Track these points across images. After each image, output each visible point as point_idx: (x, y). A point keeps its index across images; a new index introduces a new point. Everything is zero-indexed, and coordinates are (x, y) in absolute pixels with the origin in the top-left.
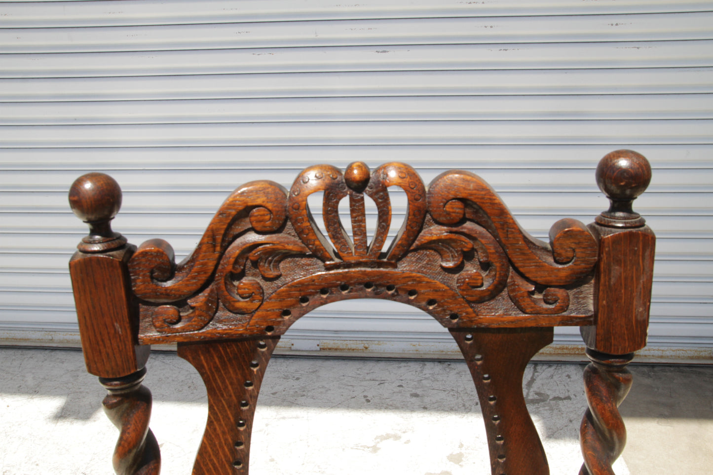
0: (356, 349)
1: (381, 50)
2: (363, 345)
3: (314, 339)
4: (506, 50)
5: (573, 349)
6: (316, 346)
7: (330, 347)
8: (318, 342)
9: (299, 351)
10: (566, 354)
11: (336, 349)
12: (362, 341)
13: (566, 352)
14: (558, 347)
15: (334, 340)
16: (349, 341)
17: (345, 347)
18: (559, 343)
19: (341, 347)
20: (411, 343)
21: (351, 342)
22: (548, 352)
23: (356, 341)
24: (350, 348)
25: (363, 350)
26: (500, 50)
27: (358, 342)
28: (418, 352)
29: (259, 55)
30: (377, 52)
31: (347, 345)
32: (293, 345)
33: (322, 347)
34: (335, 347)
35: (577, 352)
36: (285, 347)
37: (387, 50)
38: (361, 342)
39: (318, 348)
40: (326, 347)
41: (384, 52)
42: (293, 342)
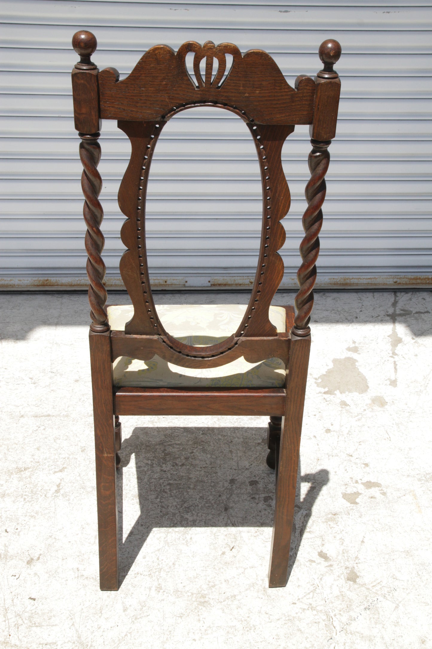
0: (242, 284)
1: (283, 10)
2: (248, 280)
3: (206, 276)
4: (388, 12)
5: (425, 279)
6: (208, 282)
7: (219, 282)
8: (209, 279)
9: (192, 287)
10: (418, 283)
11: (225, 285)
12: (248, 276)
13: (419, 281)
14: (412, 277)
15: (223, 277)
16: (236, 277)
17: (233, 283)
18: (413, 274)
19: (229, 283)
20: (290, 277)
21: (239, 278)
22: (404, 282)
23: (243, 276)
24: (237, 283)
25: (248, 284)
26: (384, 12)
27: (245, 278)
29: (175, 10)
30: (280, 11)
31: (235, 280)
32: (186, 282)
33: (212, 283)
34: (225, 283)
35: (428, 282)
36: (179, 285)
37: (289, 10)
38: (246, 278)
39: (209, 284)
40: (216, 283)
41: (286, 11)
42: (187, 279)
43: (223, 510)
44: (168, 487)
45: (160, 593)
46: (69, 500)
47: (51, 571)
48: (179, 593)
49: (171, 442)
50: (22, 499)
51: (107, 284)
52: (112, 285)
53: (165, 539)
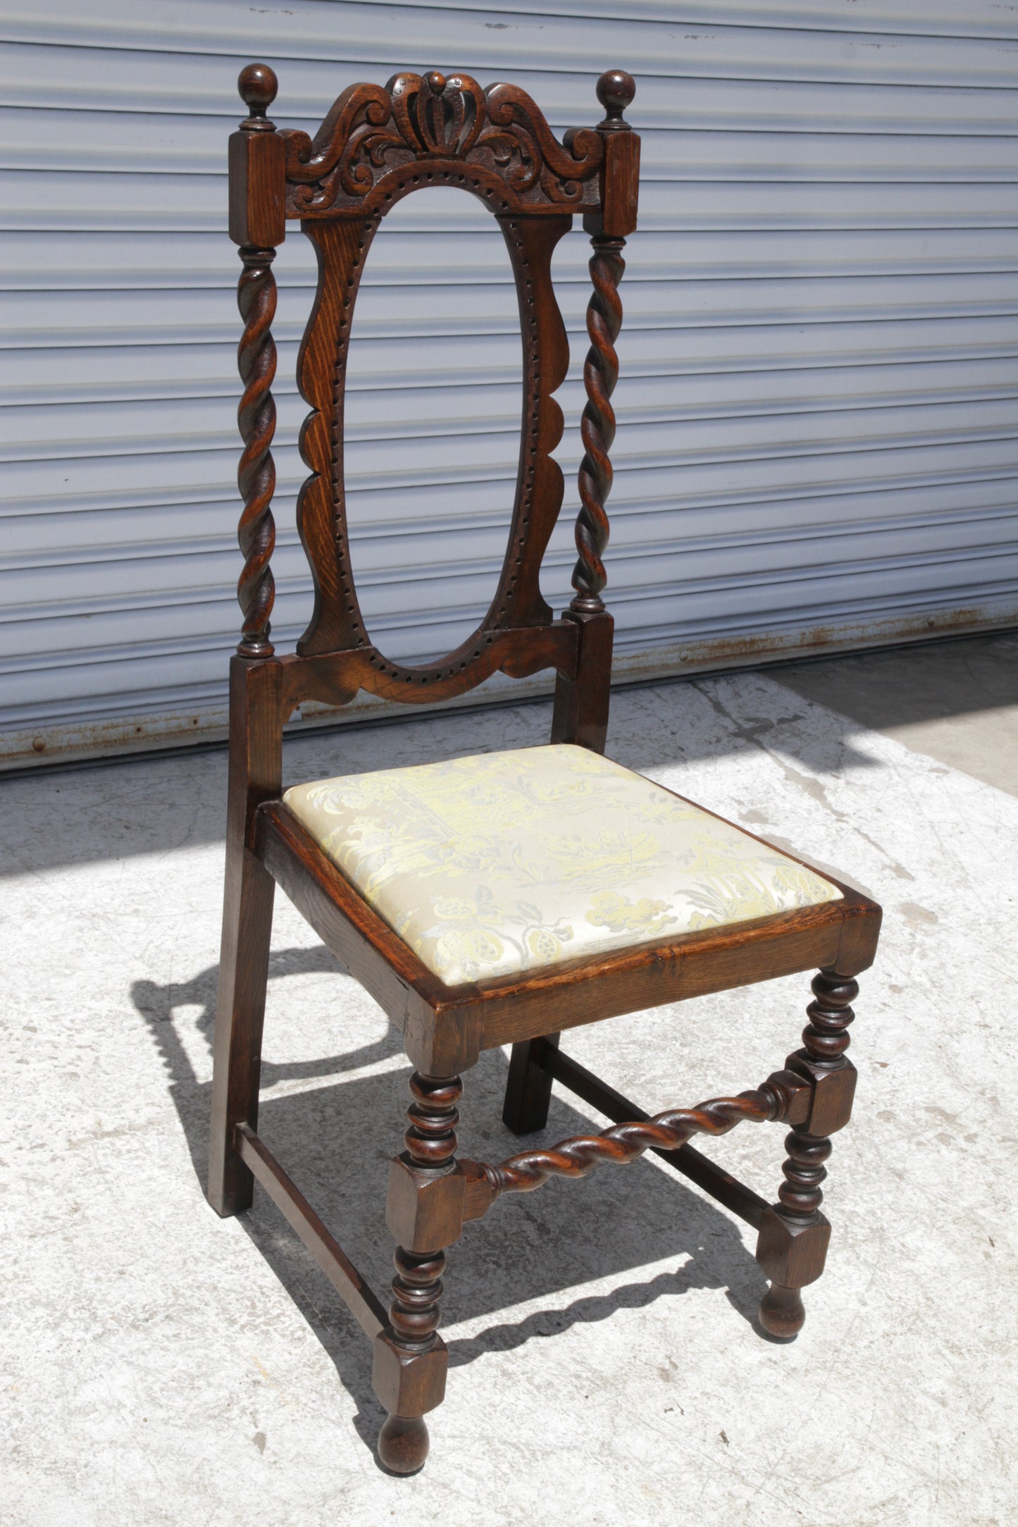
1: (494, 22)
4: (695, 37)
5: (738, 644)
10: (727, 656)
13: (727, 651)
14: (716, 643)
18: (715, 635)
22: (700, 657)
26: (687, 37)
28: (487, 692)
30: (486, 25)
33: (305, 711)
35: (744, 650)
37: (505, 23)
39: (299, 715)
40: (314, 710)
41: (500, 26)
43: (898, 1180)
44: (747, 1163)
45: (967, 1356)
46: (587, 1240)
47: (727, 1381)
48: (996, 1344)
49: (643, 1075)
50: (492, 1266)
51: (48, 746)
52: (60, 747)
53: (861, 1259)
